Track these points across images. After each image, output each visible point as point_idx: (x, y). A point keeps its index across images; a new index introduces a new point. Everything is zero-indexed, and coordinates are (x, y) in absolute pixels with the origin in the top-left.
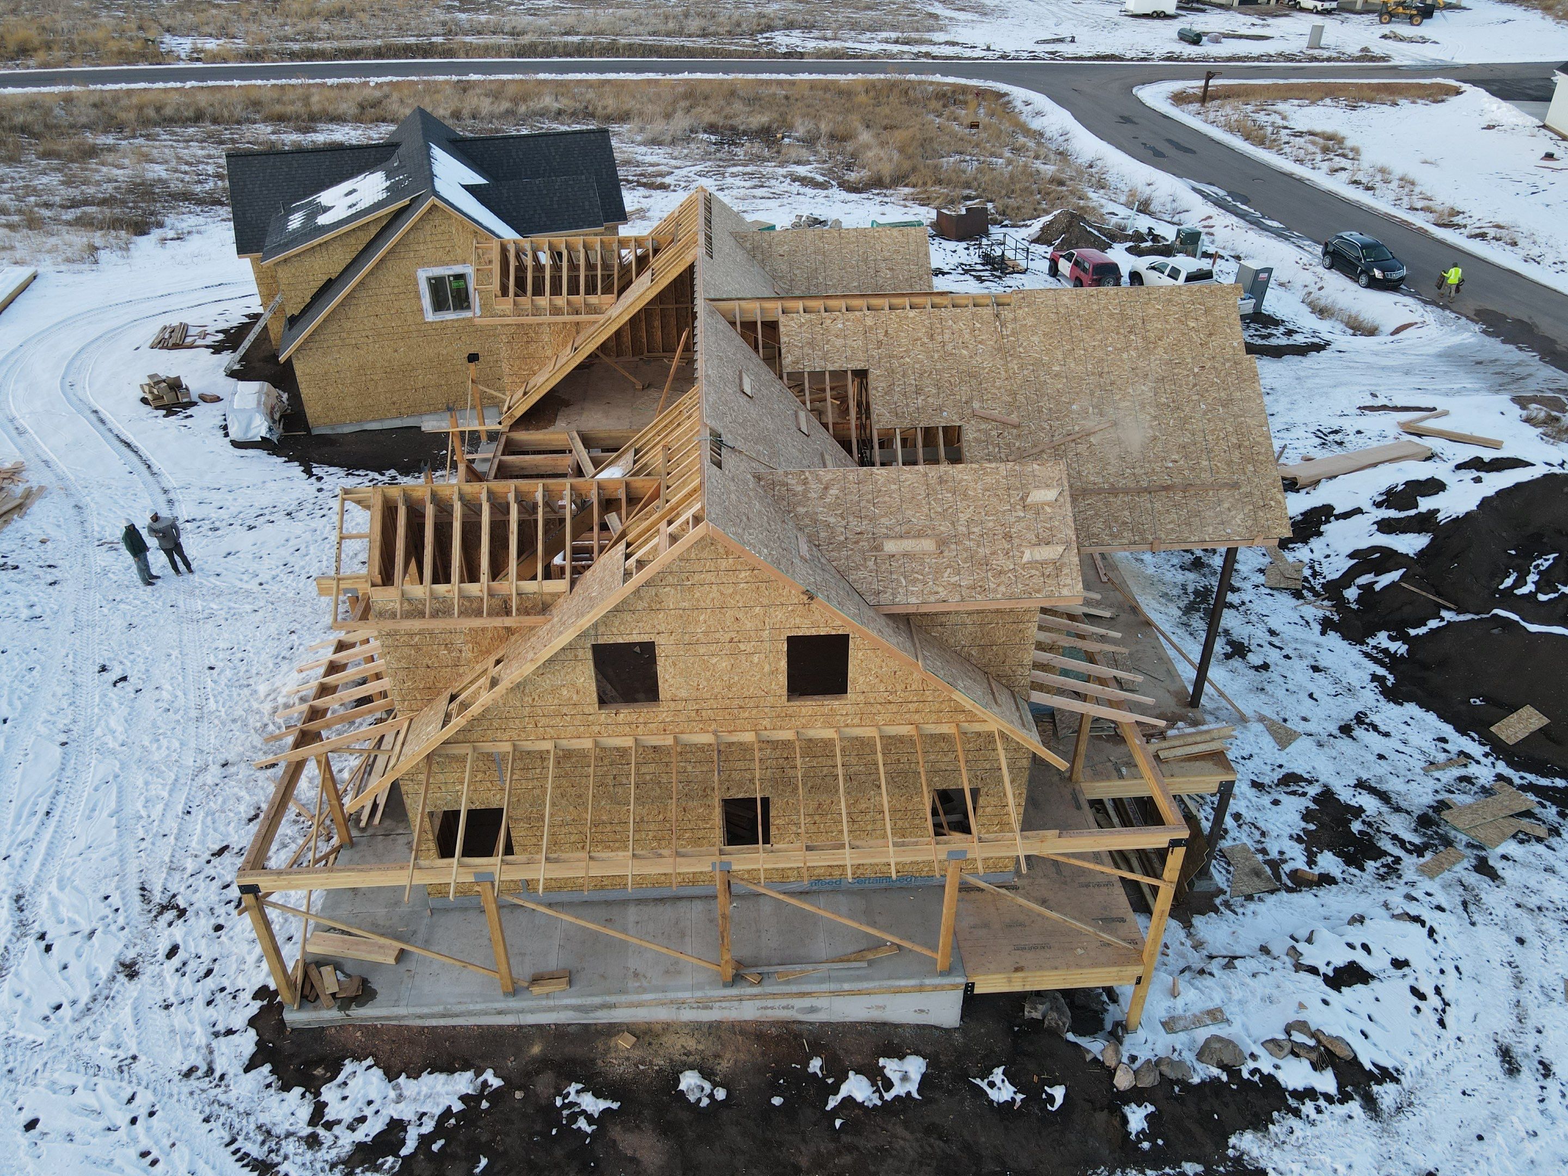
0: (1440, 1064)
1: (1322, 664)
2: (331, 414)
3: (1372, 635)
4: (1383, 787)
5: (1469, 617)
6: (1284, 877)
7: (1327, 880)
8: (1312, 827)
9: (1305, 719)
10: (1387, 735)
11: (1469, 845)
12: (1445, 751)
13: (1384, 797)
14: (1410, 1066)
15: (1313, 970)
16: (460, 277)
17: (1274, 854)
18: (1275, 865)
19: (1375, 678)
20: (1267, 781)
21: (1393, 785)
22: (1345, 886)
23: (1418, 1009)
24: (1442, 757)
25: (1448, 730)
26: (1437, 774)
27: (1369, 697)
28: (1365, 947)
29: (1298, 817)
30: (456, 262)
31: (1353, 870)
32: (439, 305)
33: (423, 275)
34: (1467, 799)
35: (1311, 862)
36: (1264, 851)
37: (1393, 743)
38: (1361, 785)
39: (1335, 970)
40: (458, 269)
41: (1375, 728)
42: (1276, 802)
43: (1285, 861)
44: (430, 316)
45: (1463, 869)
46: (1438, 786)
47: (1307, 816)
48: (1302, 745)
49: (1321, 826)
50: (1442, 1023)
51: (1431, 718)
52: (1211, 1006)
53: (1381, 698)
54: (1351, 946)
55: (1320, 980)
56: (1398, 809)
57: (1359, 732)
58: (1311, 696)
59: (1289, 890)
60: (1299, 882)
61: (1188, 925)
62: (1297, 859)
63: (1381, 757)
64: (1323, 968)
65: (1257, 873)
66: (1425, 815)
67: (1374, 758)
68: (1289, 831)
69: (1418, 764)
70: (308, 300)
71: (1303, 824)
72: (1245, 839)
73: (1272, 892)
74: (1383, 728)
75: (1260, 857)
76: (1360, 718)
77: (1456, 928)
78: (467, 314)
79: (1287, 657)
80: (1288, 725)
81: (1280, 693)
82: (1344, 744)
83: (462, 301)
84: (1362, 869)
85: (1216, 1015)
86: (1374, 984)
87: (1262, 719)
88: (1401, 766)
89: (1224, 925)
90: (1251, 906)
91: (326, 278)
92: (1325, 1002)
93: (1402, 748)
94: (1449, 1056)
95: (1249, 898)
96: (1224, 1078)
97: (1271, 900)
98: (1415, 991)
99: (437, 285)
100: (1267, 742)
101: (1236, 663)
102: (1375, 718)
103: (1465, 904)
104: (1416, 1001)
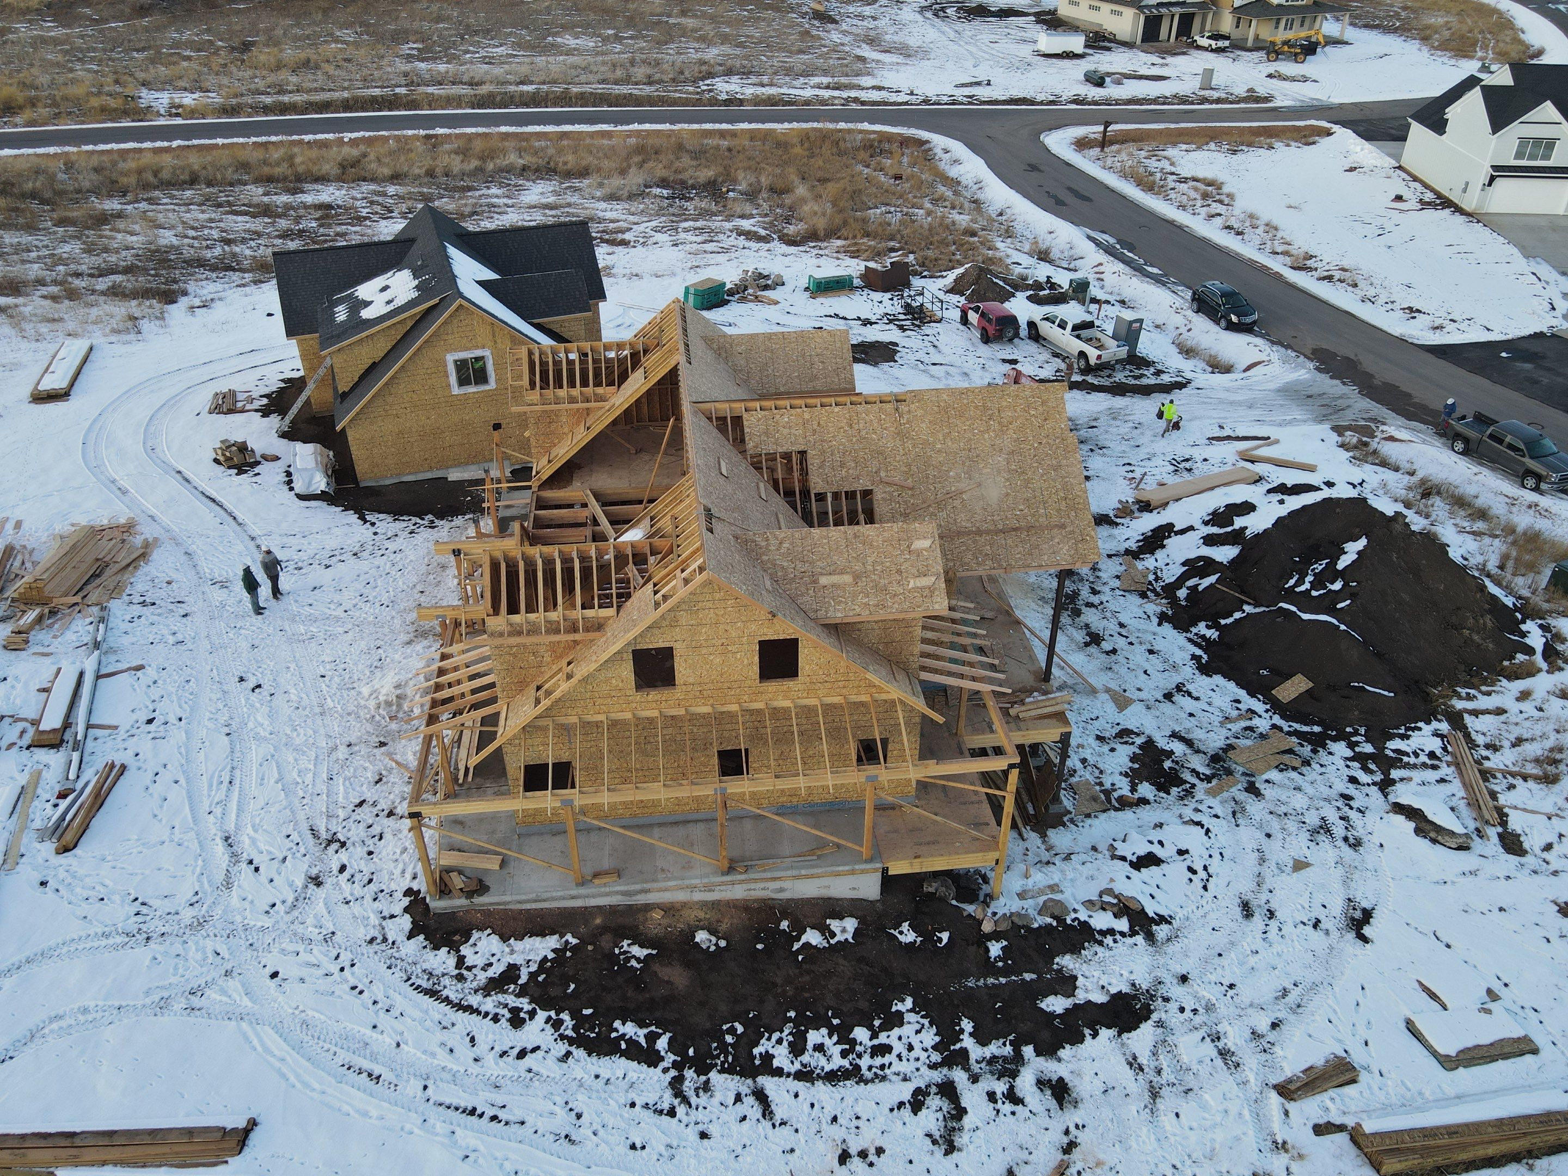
0: (1201, 912)
1: (1156, 648)
2: (376, 470)
3: (1195, 624)
4: (1190, 736)
5: (1262, 609)
6: (1113, 801)
7: (1144, 801)
8: (1136, 766)
9: (1139, 690)
10: (1197, 699)
11: (1244, 774)
12: (1238, 709)
13: (1189, 743)
14: (1180, 914)
15: (1123, 859)
16: (481, 359)
17: (1108, 785)
18: (1107, 793)
19: (1194, 657)
20: (1107, 735)
21: (1197, 735)
22: (1156, 805)
23: (1191, 880)
24: (1235, 713)
25: (1242, 694)
26: (1229, 726)
27: (1188, 671)
28: (1161, 843)
29: (1127, 759)
30: (477, 347)
31: (1162, 794)
32: (463, 382)
33: (450, 358)
34: (1248, 742)
35: (1133, 790)
36: (1101, 784)
37: (1202, 705)
38: (1174, 735)
39: (1138, 858)
40: (478, 353)
41: (1190, 694)
42: (1112, 750)
43: (1115, 790)
44: (456, 390)
45: (1237, 791)
46: (1229, 734)
47: (1133, 759)
48: (1136, 708)
49: (1143, 765)
50: (1205, 888)
51: (1231, 686)
52: (1052, 883)
53: (1197, 672)
54: (1151, 842)
55: (1127, 865)
56: (1198, 751)
57: (1178, 698)
58: (1145, 672)
59: (1116, 809)
60: (1124, 804)
61: (1043, 836)
62: (1123, 787)
63: (1191, 715)
64: (1129, 857)
65: (1095, 799)
66: (1217, 754)
67: (1186, 715)
68: (1120, 769)
69: (1216, 719)
70: (356, 379)
71: (1130, 764)
72: (1088, 776)
73: (1104, 811)
74: (1195, 694)
75: (1098, 788)
76: (1179, 688)
77: (1226, 828)
78: (486, 387)
79: (1131, 644)
80: (1127, 694)
81: (1123, 671)
82: (1166, 707)
83: (481, 377)
84: (1169, 794)
85: (1054, 888)
86: (1163, 866)
87: (1108, 690)
88: (1205, 720)
89: (1069, 835)
90: (1089, 821)
91: (371, 362)
92: (1128, 878)
93: (1207, 708)
94: (1207, 908)
95: (1088, 816)
96: (1055, 924)
97: (1103, 816)
98: (1192, 870)
99: (461, 366)
100: (1110, 707)
101: (1093, 649)
102: (1190, 687)
103: (1234, 813)
104: (1190, 875)
